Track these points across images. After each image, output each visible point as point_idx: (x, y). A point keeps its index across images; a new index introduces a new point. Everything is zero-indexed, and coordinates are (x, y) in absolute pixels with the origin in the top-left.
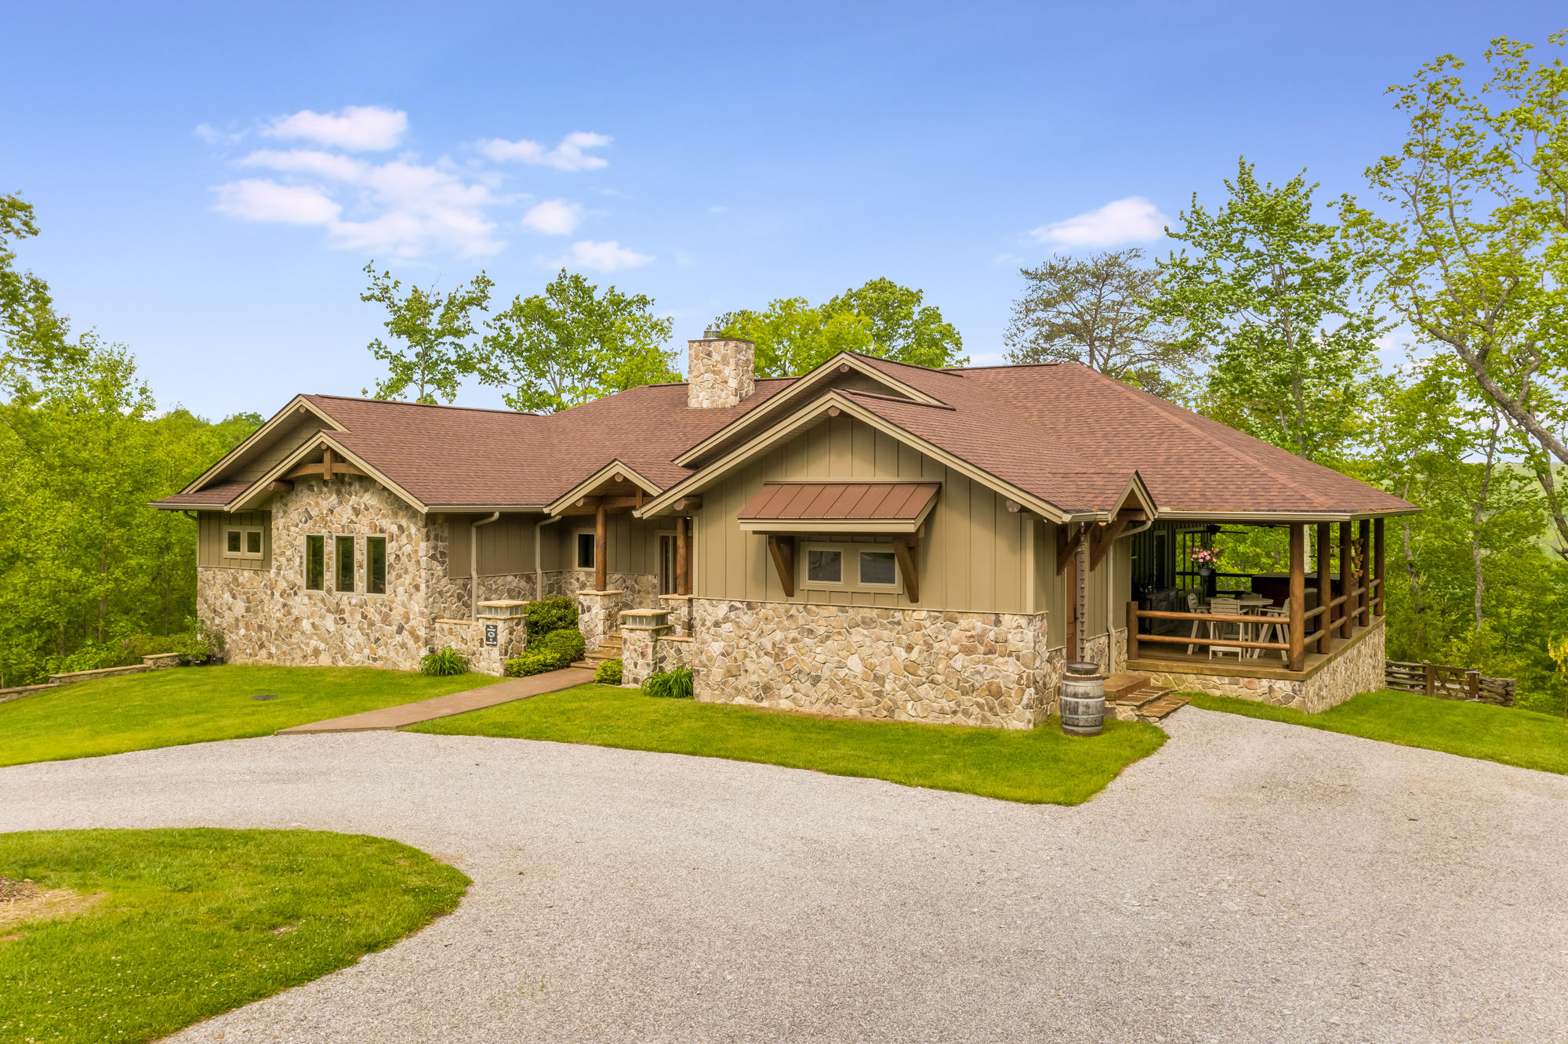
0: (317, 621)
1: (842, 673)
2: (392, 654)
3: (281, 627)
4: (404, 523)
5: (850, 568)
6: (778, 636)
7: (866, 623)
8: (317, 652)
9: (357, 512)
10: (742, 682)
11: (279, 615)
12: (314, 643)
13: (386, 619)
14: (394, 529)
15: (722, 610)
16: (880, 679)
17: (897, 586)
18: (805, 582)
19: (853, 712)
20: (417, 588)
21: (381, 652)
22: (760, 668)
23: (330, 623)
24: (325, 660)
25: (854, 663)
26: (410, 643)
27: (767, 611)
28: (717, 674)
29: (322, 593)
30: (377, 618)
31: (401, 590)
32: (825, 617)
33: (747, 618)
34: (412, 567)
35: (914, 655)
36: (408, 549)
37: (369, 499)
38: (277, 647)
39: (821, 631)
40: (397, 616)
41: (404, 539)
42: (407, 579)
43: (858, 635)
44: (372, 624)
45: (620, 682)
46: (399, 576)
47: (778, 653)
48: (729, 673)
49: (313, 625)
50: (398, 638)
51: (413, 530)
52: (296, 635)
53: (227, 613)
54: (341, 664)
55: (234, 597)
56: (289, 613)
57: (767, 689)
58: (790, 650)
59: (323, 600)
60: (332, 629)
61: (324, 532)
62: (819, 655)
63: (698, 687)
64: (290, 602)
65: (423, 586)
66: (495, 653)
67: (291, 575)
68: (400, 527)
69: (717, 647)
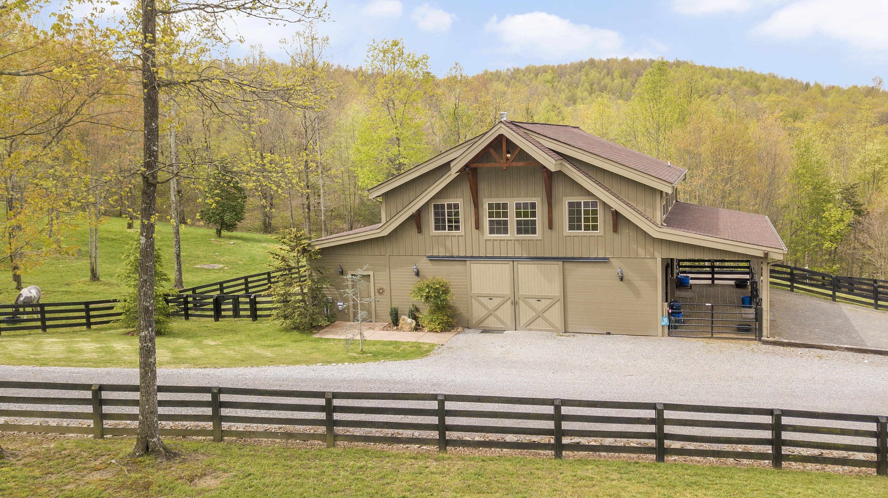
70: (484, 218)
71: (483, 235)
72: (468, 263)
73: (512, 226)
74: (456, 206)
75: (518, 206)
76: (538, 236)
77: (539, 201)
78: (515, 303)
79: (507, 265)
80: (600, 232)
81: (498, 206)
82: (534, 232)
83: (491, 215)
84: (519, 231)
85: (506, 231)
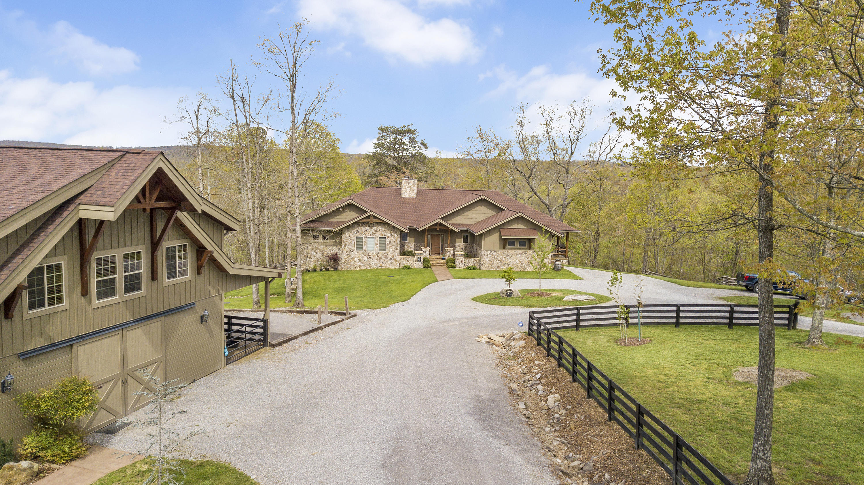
0: (360, 258)
1: (515, 263)
2: (388, 265)
3: (346, 260)
4: (393, 234)
5: (517, 245)
6: (501, 257)
7: (520, 254)
8: (360, 266)
9: (376, 231)
10: (493, 266)
11: (346, 257)
12: (359, 264)
13: (386, 257)
14: (389, 235)
15: (489, 252)
16: (522, 264)
17: (526, 247)
18: (508, 247)
19: (516, 270)
20: (397, 249)
21: (383, 265)
22: (497, 263)
23: (365, 259)
24: (363, 268)
25: (517, 261)
26: (394, 262)
27: (499, 252)
28: (487, 265)
29: (363, 251)
30: (383, 257)
31: (391, 250)
32: (512, 253)
33: (494, 254)
34: (395, 244)
35: (529, 259)
36: (394, 240)
37: (381, 228)
38: (344, 266)
39: (511, 256)
40: (390, 256)
41: (392, 238)
42: (394, 247)
43: (518, 256)
44: (381, 258)
45: (455, 268)
46: (391, 247)
47: (501, 260)
48: (490, 264)
49: (359, 259)
50: (390, 261)
51: (396, 235)
52: (352, 263)
53: (313, 258)
54: (369, 268)
55: (316, 253)
56: (350, 256)
57: (498, 267)
58: (504, 259)
59: (363, 253)
60: (366, 260)
61: (363, 236)
62: (510, 260)
63: (482, 268)
64: (350, 254)
65: (399, 249)
66: (420, 263)
67: (350, 247)
68: (392, 235)
69: (488, 259)
70: (92, 279)
71: (90, 302)
72: (74, 347)
73: (120, 285)
74: (58, 267)
75: (126, 256)
76: (143, 292)
77: (144, 250)
78: (125, 383)
79: (116, 337)
80: (188, 276)
81: (106, 260)
82: (139, 289)
83: (99, 274)
84: (126, 291)
85: (113, 294)
